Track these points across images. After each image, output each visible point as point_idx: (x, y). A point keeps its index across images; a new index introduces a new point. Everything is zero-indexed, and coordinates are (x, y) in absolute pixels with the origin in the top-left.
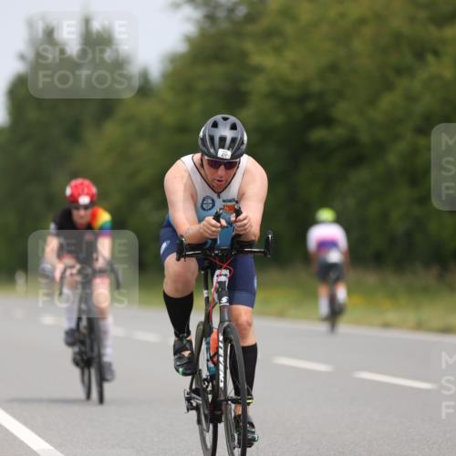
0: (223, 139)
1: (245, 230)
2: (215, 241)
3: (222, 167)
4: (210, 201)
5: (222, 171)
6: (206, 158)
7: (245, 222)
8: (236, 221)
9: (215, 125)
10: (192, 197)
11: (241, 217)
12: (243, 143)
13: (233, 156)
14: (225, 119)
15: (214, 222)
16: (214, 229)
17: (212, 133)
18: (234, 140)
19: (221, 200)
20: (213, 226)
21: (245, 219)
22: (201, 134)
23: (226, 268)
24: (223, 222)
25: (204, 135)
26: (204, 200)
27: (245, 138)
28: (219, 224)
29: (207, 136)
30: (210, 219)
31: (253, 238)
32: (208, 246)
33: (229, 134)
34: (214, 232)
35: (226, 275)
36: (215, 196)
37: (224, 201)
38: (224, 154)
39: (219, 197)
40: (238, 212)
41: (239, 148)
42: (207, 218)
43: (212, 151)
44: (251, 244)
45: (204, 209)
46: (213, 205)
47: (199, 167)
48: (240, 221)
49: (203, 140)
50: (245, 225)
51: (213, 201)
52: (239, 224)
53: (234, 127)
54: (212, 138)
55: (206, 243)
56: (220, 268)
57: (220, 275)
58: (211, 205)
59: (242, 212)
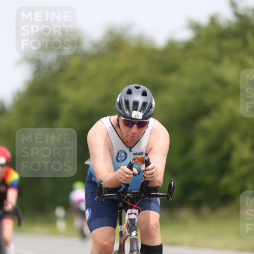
0: (136, 104)
1: (153, 177)
2: (127, 185)
3: (135, 126)
4: (123, 154)
5: (135, 129)
6: (122, 118)
7: (153, 170)
8: (146, 170)
9: (129, 92)
10: (110, 150)
11: (150, 167)
12: (152, 107)
13: (144, 117)
14: (138, 88)
15: (128, 170)
16: (127, 176)
17: (127, 99)
18: (144, 104)
19: (132, 153)
20: (127, 173)
21: (153, 169)
22: (118, 100)
23: (136, 208)
24: (135, 170)
25: (121, 101)
26: (118, 153)
27: (154, 103)
28: (132, 172)
30: (124, 168)
31: (158, 185)
32: (121, 190)
33: (141, 99)
34: (127, 178)
35: (135, 214)
37: (134, 154)
38: (137, 115)
39: (130, 150)
40: (147, 163)
41: (148, 111)
42: (122, 167)
43: (127, 112)
44: (156, 189)
45: (118, 161)
46: (126, 158)
47: (116, 127)
48: (150, 170)
49: (120, 104)
50: (153, 173)
51: (126, 154)
52: (147, 172)
54: (127, 103)
55: (120, 187)
56: (131, 208)
57: (131, 214)
58: (124, 158)
59: (150, 164)
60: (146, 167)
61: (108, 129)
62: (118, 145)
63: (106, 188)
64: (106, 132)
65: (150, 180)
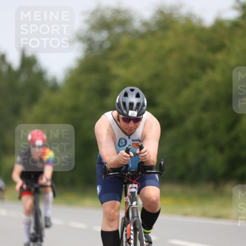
0: (131, 104)
1: (146, 158)
2: (127, 166)
3: (132, 122)
4: (124, 141)
6: (121, 116)
7: (146, 153)
8: (140, 153)
9: (126, 95)
10: (113, 138)
11: (143, 151)
12: (144, 105)
13: (138, 115)
14: (132, 90)
15: (125, 154)
16: (125, 158)
17: (124, 101)
18: (138, 104)
19: (131, 140)
20: (125, 156)
21: (145, 152)
22: (117, 101)
23: (136, 183)
24: (132, 154)
25: (119, 102)
26: (120, 140)
27: (146, 102)
29: (121, 102)
30: (123, 152)
31: (152, 164)
32: (124, 169)
33: (135, 100)
34: (125, 160)
35: (135, 188)
36: (127, 138)
37: (133, 140)
39: (129, 138)
40: (141, 148)
42: (121, 152)
43: (125, 112)
44: (151, 168)
45: (120, 146)
46: (126, 144)
47: (117, 120)
48: (143, 153)
49: (119, 104)
50: (146, 156)
51: (126, 141)
53: (138, 96)
54: (124, 104)
56: (132, 183)
57: (132, 188)
58: (124, 143)
59: (143, 148)
60: (140, 150)
61: (110, 122)
62: (119, 134)
63: (111, 168)
64: (109, 124)
65: (144, 161)
